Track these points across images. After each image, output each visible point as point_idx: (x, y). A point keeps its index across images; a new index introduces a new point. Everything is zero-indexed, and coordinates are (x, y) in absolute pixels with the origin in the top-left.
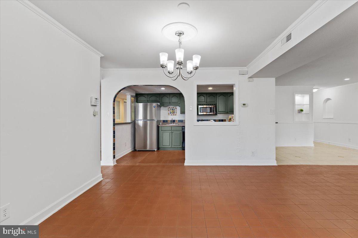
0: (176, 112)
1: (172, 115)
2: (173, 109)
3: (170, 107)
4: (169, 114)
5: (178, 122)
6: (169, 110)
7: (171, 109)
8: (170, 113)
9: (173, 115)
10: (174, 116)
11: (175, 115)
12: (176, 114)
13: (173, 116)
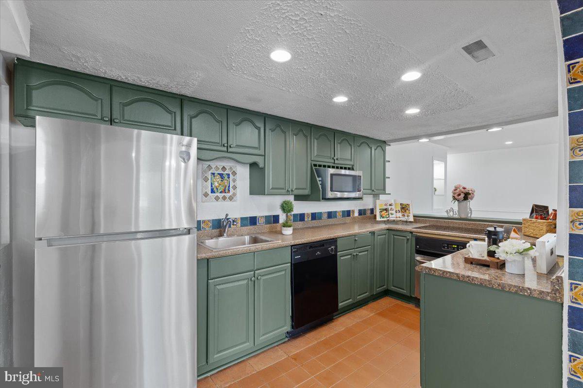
0: (235, 188)
1: (217, 199)
2: (221, 175)
3: (210, 167)
4: (206, 195)
5: (239, 225)
6: (206, 180)
7: (216, 172)
8: (213, 191)
9: (224, 198)
10: (228, 203)
11: (231, 198)
12: (234, 194)
13: (221, 203)
